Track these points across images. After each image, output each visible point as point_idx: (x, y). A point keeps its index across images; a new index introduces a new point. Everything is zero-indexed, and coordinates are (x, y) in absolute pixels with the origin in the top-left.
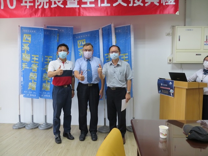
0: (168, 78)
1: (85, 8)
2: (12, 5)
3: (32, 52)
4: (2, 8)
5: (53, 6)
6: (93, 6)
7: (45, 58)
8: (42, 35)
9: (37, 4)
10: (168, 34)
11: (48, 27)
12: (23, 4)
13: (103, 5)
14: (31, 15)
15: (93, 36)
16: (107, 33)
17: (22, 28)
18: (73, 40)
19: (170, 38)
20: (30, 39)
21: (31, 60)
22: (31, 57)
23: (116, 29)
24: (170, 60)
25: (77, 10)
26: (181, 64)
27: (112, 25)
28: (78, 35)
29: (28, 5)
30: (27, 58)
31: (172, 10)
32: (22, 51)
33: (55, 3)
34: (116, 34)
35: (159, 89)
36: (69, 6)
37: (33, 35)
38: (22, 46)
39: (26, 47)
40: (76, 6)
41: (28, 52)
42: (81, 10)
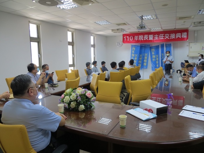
0: (184, 62)
1: (155, 40)
2: (131, 39)
3: (135, 53)
4: (128, 40)
5: (145, 39)
6: (158, 39)
7: (139, 55)
8: (139, 47)
9: (139, 39)
10: (187, 46)
11: (141, 45)
12: (135, 39)
13: (161, 39)
14: (137, 42)
15: (157, 47)
16: (162, 46)
17: (132, 45)
18: (150, 49)
19: (188, 47)
20: (135, 49)
21: (135, 56)
22: (135, 55)
23: (166, 45)
24: (188, 56)
25: (153, 41)
26: (193, 57)
27: (165, 44)
28: (151, 47)
29: (137, 39)
30: (133, 55)
31: (186, 39)
32: (132, 53)
33: (145, 38)
34: (166, 46)
35: (181, 66)
36: (150, 39)
37: (136, 48)
38: (132, 51)
39: (133, 52)
40: (152, 39)
41: (134, 53)
42: (154, 41)
